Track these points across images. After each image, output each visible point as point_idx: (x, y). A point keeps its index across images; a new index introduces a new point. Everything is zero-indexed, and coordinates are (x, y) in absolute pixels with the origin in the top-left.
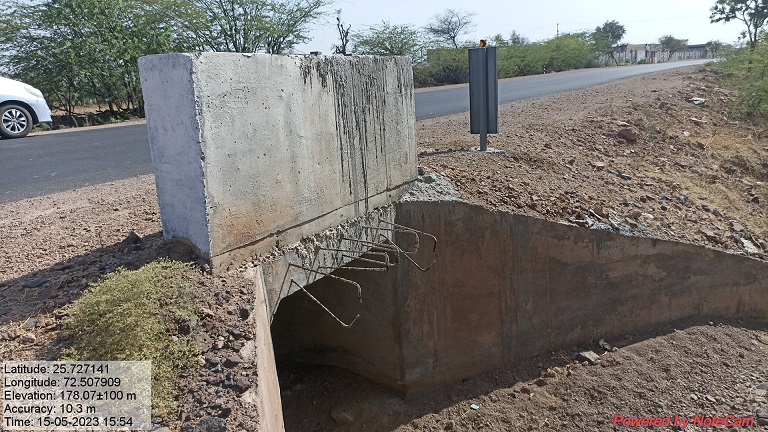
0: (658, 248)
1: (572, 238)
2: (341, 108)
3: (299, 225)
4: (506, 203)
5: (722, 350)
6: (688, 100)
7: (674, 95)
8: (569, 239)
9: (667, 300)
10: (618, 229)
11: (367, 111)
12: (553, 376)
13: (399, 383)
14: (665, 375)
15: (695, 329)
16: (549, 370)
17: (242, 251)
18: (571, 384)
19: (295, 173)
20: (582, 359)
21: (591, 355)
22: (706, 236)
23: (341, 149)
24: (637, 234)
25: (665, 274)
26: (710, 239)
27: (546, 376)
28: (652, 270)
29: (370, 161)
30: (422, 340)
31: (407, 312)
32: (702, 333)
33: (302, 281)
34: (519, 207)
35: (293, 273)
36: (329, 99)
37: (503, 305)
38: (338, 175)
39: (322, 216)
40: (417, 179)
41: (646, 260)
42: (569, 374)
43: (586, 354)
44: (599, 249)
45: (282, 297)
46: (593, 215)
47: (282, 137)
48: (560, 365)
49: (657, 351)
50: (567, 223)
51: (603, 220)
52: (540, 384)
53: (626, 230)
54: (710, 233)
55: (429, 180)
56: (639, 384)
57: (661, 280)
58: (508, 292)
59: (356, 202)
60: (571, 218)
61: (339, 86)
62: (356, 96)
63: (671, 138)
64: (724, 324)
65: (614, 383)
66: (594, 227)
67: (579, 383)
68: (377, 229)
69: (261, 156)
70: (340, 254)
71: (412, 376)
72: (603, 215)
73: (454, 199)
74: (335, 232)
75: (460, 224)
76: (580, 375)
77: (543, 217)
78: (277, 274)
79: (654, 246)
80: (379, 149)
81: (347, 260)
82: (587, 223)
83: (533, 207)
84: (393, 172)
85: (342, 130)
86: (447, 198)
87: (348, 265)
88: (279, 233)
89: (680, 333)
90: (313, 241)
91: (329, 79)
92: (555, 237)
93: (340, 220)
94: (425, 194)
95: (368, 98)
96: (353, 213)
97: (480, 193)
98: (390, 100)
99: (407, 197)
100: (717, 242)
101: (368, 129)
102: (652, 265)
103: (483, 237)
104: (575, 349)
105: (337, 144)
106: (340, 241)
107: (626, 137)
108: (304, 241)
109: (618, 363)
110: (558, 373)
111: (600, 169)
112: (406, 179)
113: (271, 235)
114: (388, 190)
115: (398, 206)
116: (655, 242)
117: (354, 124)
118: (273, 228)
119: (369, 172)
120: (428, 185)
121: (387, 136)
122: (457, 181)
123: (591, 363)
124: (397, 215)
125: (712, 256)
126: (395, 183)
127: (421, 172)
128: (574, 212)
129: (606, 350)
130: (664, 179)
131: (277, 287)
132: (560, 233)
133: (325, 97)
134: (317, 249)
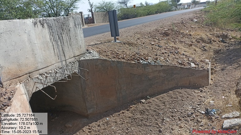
0: (163, 67)
1: (136, 67)
2: (52, 34)
3: (38, 70)
4: (115, 58)
5: (182, 96)
6: (192, 20)
7: (188, 19)
8: (135, 67)
9: (167, 82)
10: (150, 63)
11: (63, 34)
12: (132, 108)
13: (86, 114)
14: (163, 104)
15: (175, 90)
16: (131, 106)
17: (15, 80)
18: (136, 110)
19: (34, 55)
20: (141, 102)
21: (143, 101)
22: (179, 63)
23: (53, 46)
24: (156, 64)
25: (166, 75)
26: (180, 64)
27: (130, 108)
28: (162, 74)
29: (66, 49)
30: (92, 101)
31: (86, 93)
32: (177, 91)
33: (41, 87)
34: (119, 59)
35: (37, 84)
36: (46, 31)
37: (117, 88)
38: (53, 54)
39: (48, 67)
40: (86, 53)
41: (160, 71)
42: (136, 107)
43: (142, 101)
44: (145, 69)
45: (33, 92)
46: (143, 60)
47: (27, 44)
48: (135, 104)
49: (163, 98)
50: (134, 62)
51: (146, 60)
52: (128, 110)
53: (153, 63)
54: (180, 62)
55: (90, 53)
56: (155, 108)
57: (165, 77)
58: (118, 84)
59: (61, 62)
60: (136, 61)
61: (50, 27)
62: (58, 29)
63: (181, 33)
64: (185, 88)
65: (148, 108)
66: (143, 63)
67: (139, 109)
68: (71, 69)
69: (19, 50)
70: (56, 78)
71: (90, 111)
72: (146, 59)
73: (97, 58)
74: (54, 71)
75: (100, 65)
76: (139, 107)
77: (127, 61)
78: (30, 85)
79: (162, 67)
80: (69, 45)
81: (59, 79)
82: (140, 62)
83: (124, 58)
84: (75, 51)
85: (53, 40)
86: (95, 58)
87: (60, 81)
88: (29, 73)
89: (171, 92)
90: (44, 75)
91: (45, 25)
92: (131, 67)
93: (55, 67)
94: (88, 57)
95: (63, 30)
96: (61, 65)
97: (107, 55)
98: (72, 30)
99: (82, 58)
100: (182, 65)
101: (63, 39)
102: (162, 73)
103: (108, 68)
104: (140, 99)
105: (51, 44)
106: (56, 74)
107: (166, 34)
108: (40, 75)
109: (150, 102)
110: (133, 107)
111: (153, 45)
112: (82, 53)
113: (26, 74)
114: (74, 57)
115: (79, 61)
116: (162, 66)
117: (58, 38)
118: (27, 72)
119: (65, 52)
120: (89, 54)
121: (72, 40)
122: (100, 53)
123: (143, 103)
124: (79, 64)
125: (180, 69)
126: (76, 55)
127: (87, 51)
128: (137, 59)
129: (149, 99)
130: (174, 46)
131: (31, 89)
132: (132, 66)
133: (44, 30)
134: (46, 77)
